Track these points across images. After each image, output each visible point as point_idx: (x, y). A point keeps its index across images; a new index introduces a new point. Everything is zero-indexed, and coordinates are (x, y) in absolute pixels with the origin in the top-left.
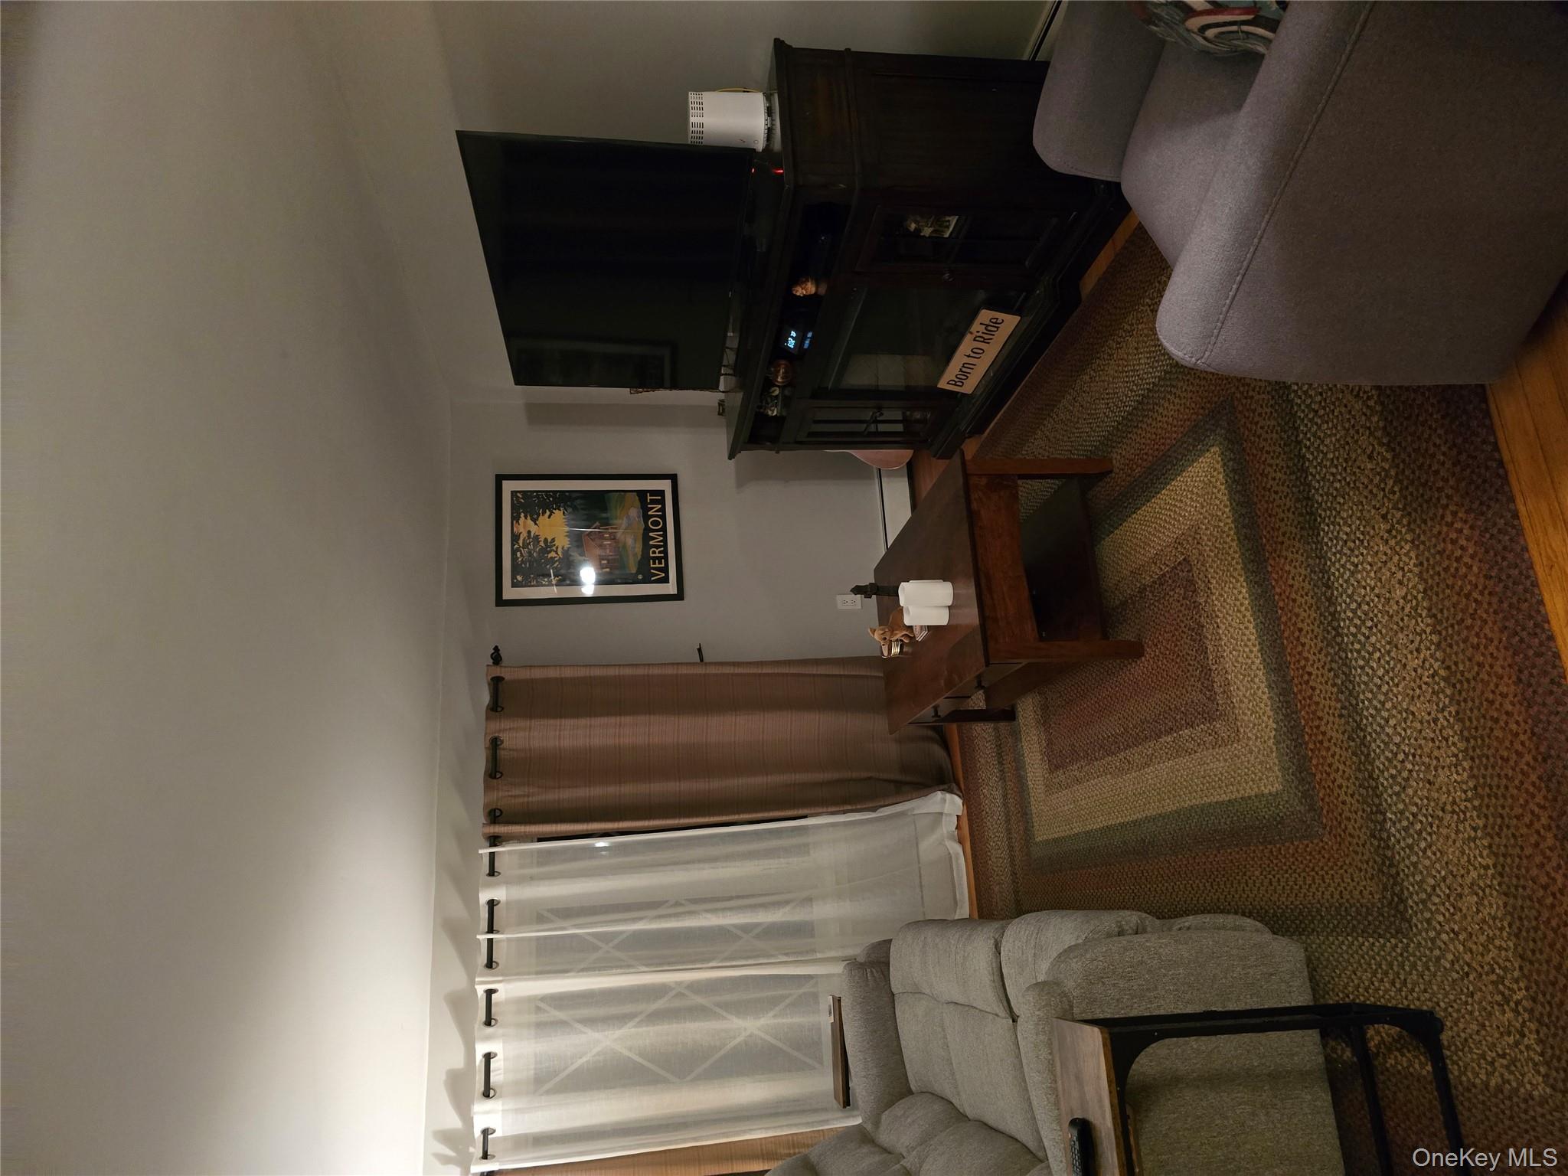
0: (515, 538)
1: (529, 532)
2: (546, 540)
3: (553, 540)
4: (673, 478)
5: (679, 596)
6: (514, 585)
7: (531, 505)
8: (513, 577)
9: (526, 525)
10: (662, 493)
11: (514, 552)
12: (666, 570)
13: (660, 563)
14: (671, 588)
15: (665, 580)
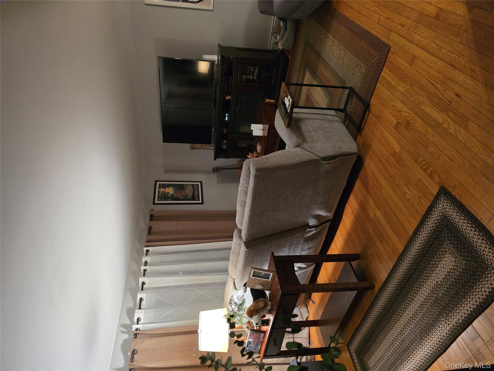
0: (159, 192)
1: (163, 191)
2: (167, 192)
3: (169, 192)
4: (201, 182)
5: (202, 203)
6: (158, 200)
7: (164, 186)
8: (158, 199)
9: (162, 190)
10: (198, 185)
11: (158, 195)
12: (199, 198)
13: (197, 197)
14: (200, 201)
15: (199, 200)
